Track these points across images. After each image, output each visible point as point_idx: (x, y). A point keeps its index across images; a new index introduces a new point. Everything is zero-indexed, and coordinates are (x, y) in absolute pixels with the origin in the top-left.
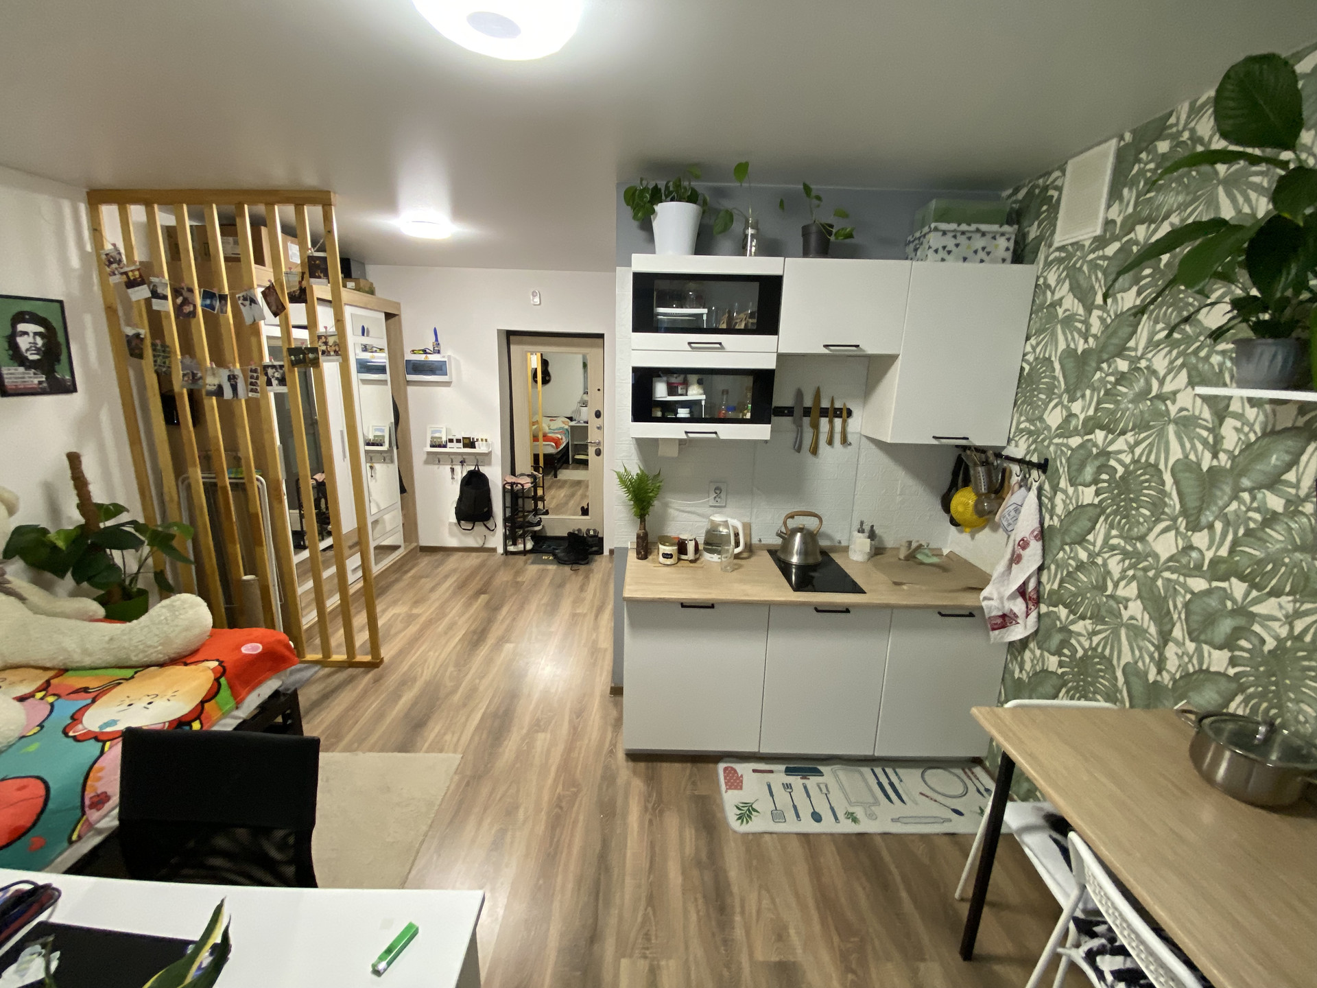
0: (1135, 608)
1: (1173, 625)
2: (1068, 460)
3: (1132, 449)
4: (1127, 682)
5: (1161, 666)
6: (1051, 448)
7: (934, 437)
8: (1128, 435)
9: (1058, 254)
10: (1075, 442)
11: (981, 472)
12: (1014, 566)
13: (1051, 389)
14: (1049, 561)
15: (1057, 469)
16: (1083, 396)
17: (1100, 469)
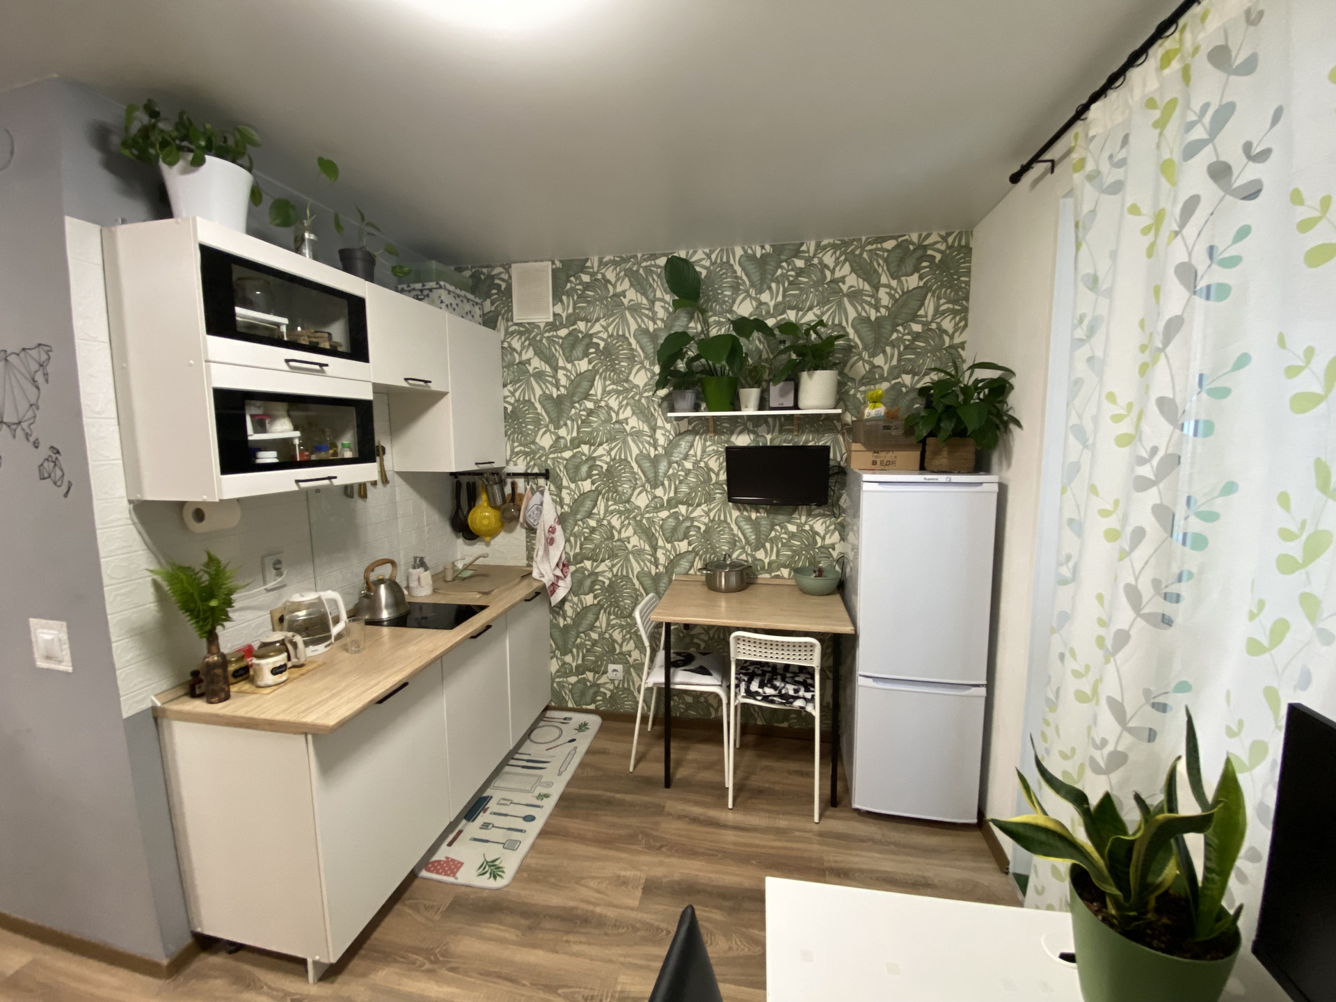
0: (635, 541)
1: (657, 540)
2: (565, 467)
3: (609, 453)
4: (641, 583)
5: (656, 564)
6: (549, 462)
7: (476, 464)
8: (605, 445)
9: (517, 328)
10: (567, 454)
11: (496, 488)
12: (550, 547)
13: (537, 422)
14: (568, 536)
15: (558, 475)
16: (566, 424)
17: (591, 468)
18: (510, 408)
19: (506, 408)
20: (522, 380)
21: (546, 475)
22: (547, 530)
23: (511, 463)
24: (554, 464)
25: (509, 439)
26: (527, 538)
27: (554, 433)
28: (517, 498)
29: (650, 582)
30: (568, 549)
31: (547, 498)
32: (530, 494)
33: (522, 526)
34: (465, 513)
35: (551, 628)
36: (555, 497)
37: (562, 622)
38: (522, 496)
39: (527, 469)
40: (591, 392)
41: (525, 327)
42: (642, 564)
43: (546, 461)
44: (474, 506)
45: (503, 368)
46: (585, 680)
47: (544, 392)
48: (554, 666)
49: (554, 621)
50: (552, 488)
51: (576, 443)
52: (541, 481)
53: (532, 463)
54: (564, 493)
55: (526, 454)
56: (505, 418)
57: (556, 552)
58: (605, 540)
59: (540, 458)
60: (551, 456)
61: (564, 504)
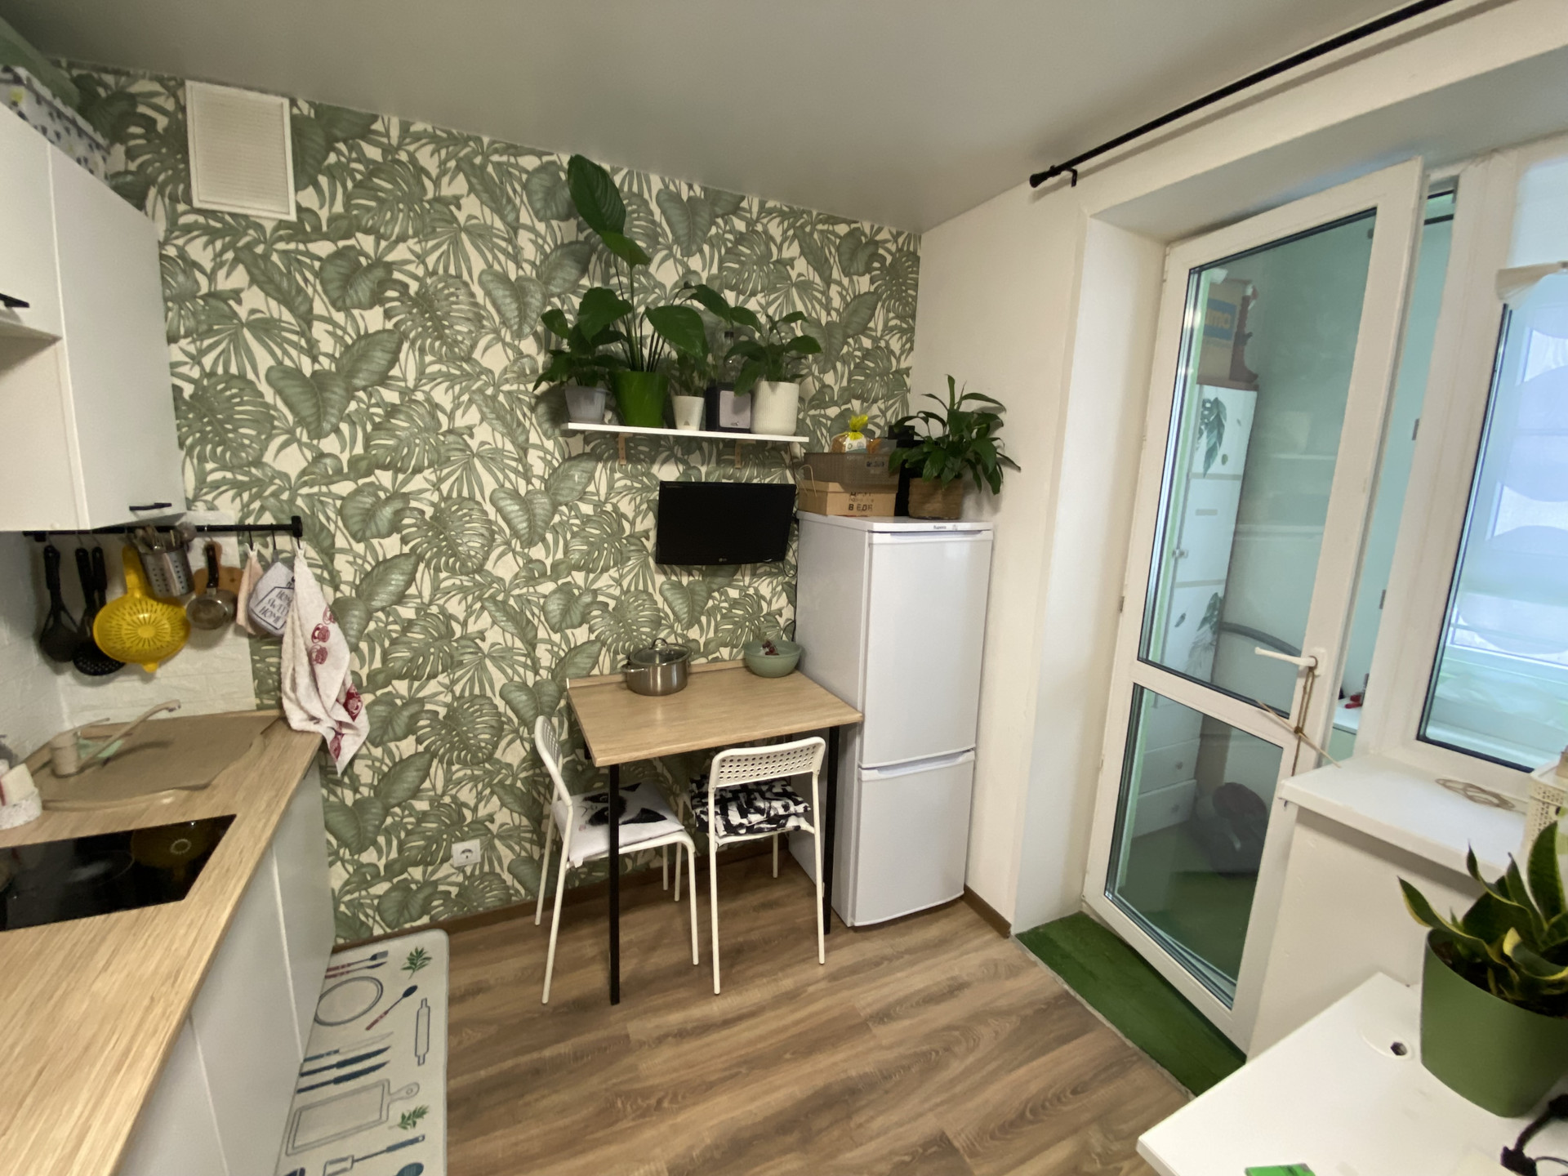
0: (494, 636)
1: (536, 629)
2: (340, 512)
3: (436, 486)
4: (508, 702)
5: (535, 669)
6: (300, 502)
7: (133, 509)
8: (427, 473)
9: (201, 219)
10: (344, 488)
11: (170, 561)
12: (319, 668)
13: (265, 421)
14: (353, 640)
15: (323, 527)
16: (337, 430)
17: (399, 515)
18: (188, 390)
19: (177, 390)
20: (218, 332)
21: (295, 528)
22: (309, 636)
23: (200, 505)
24: (312, 508)
25: (189, 453)
26: (253, 654)
27: (310, 446)
28: (223, 577)
29: (524, 698)
30: (357, 667)
31: (304, 575)
32: (257, 567)
33: (240, 631)
34: (78, 615)
35: (325, 813)
36: (319, 571)
37: (349, 797)
38: (235, 575)
39: (242, 519)
40: (392, 373)
41: (221, 220)
42: (510, 671)
43: (292, 501)
44: (103, 603)
45: (166, 300)
46: (404, 887)
47: (280, 363)
48: (338, 876)
49: (332, 798)
50: (312, 553)
51: (360, 467)
52: (284, 541)
53: (256, 505)
54: (341, 562)
55: (240, 487)
56: (177, 409)
57: (336, 674)
58: (436, 639)
59: (275, 495)
60: (305, 491)
61: (341, 582)
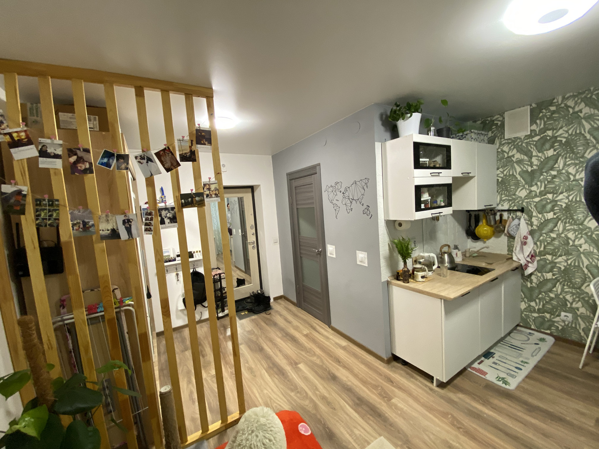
2: (535, 206)
3: (567, 198)
4: (589, 271)
6: (524, 204)
7: (485, 206)
8: (564, 194)
9: (506, 141)
10: (537, 199)
11: (491, 217)
12: (524, 247)
13: (517, 184)
14: (535, 241)
15: (530, 210)
16: (536, 184)
17: (553, 207)
18: (500, 179)
19: (498, 180)
20: (508, 165)
21: (522, 210)
22: (522, 238)
23: (500, 205)
24: (527, 205)
25: (499, 194)
26: (508, 241)
27: (528, 189)
28: (503, 223)
30: (535, 248)
31: (523, 221)
32: (511, 220)
33: (505, 235)
34: (473, 228)
35: (522, 287)
36: (527, 222)
37: (529, 285)
38: (506, 221)
39: (509, 208)
40: (555, 166)
41: (512, 140)
42: (591, 260)
43: (522, 203)
44: (478, 225)
45: (497, 161)
46: (543, 318)
47: (522, 169)
48: (523, 306)
49: (524, 283)
50: (526, 217)
51: (542, 194)
52: (519, 214)
53: (513, 205)
54: (534, 219)
55: (509, 200)
56: (497, 184)
57: (529, 248)
58: (563, 245)
59: (518, 202)
60: (526, 201)
61: (533, 225)
